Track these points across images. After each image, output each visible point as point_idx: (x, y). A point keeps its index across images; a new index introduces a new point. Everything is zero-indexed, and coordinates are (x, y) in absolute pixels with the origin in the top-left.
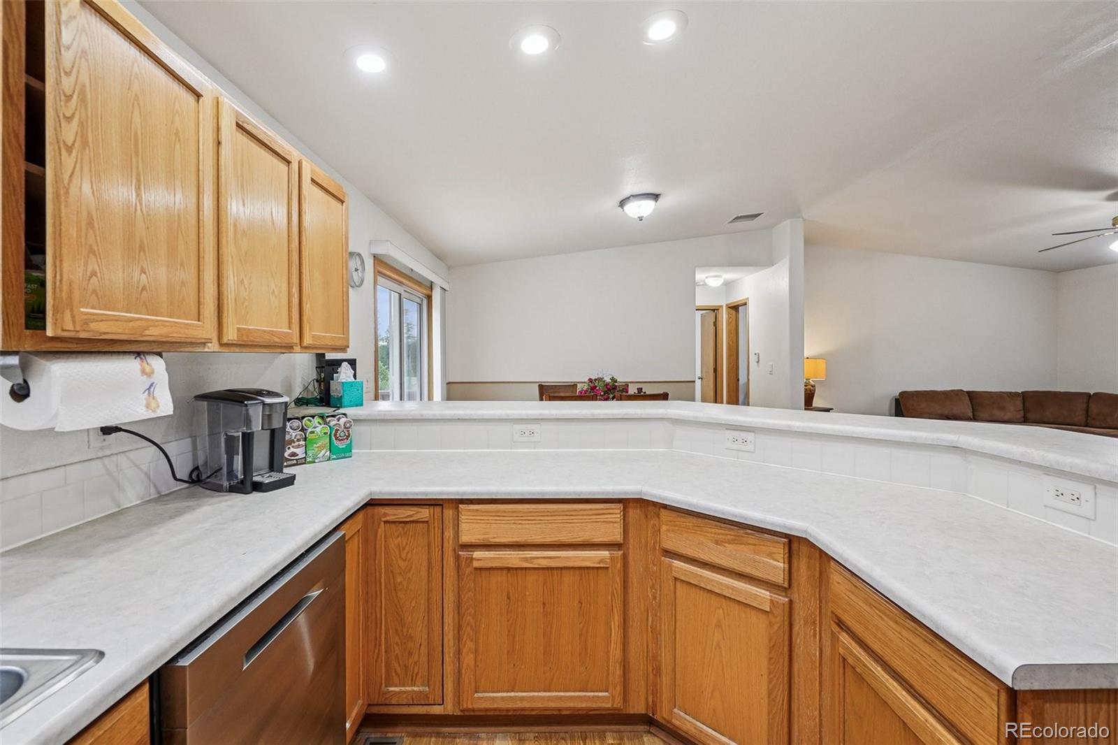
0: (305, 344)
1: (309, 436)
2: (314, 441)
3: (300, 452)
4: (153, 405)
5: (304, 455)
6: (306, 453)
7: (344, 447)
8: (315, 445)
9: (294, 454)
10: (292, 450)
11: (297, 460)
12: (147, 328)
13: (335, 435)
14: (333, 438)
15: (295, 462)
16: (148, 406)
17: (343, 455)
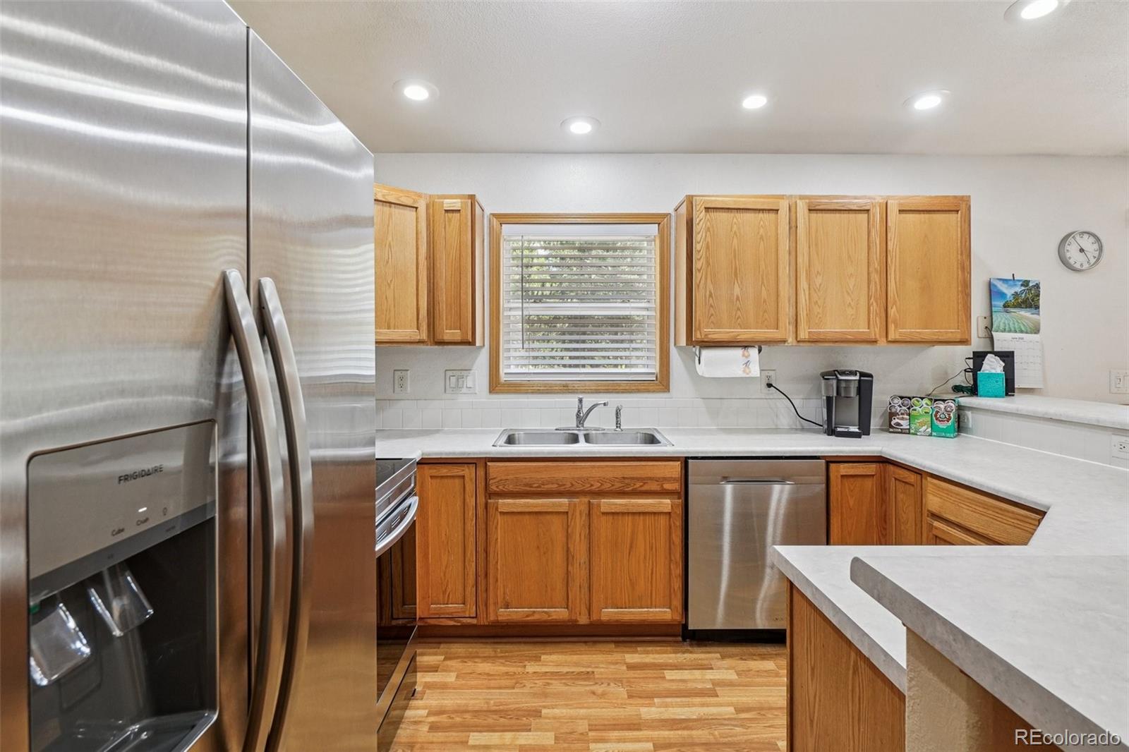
0: (890, 339)
1: (913, 413)
2: (916, 417)
3: (905, 424)
4: (748, 371)
5: (908, 427)
6: (909, 425)
7: (945, 427)
8: (916, 421)
9: (898, 424)
10: (897, 420)
11: (901, 429)
12: (738, 335)
13: (936, 416)
14: (934, 418)
15: (900, 430)
16: (744, 371)
17: (943, 434)
